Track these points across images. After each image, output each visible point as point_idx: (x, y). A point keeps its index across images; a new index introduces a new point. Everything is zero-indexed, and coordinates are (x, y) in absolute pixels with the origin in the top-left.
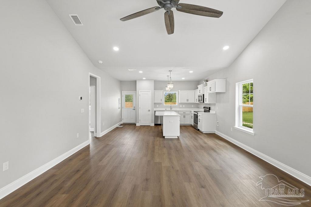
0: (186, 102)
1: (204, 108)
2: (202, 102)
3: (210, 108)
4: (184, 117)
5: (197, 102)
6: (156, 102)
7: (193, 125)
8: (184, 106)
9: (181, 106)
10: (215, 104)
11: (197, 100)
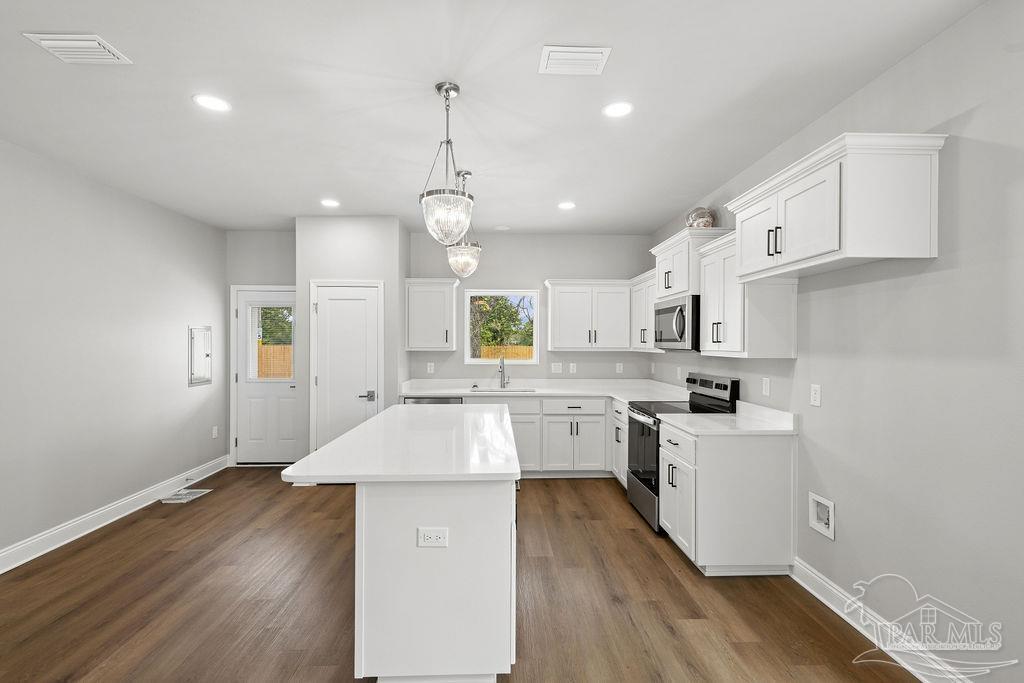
0: (583, 344)
1: (691, 381)
2: (688, 343)
3: (736, 385)
4: (574, 429)
5: (650, 346)
6: (417, 344)
7: (624, 480)
8: (573, 367)
9: (557, 367)
10: (791, 362)
11: (651, 336)
